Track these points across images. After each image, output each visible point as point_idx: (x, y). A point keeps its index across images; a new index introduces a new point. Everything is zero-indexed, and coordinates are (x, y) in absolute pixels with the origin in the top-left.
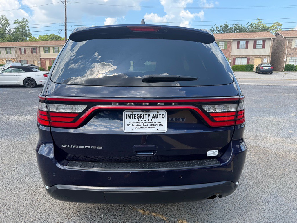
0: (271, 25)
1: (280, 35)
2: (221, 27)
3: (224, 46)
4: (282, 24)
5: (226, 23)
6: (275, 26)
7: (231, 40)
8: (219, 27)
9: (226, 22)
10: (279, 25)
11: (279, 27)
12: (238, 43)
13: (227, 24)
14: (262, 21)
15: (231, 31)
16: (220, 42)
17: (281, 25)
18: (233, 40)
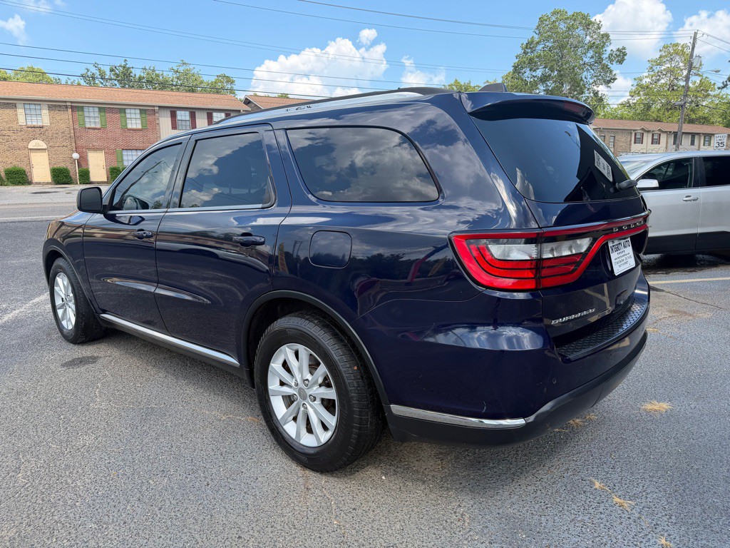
0: (213, 79)
1: (253, 105)
2: (112, 70)
3: (139, 121)
4: (234, 79)
5: (123, 64)
6: (221, 82)
7: (154, 106)
8: (108, 73)
9: (124, 59)
10: (227, 82)
11: (229, 87)
12: (173, 115)
13: (127, 66)
14: (191, 67)
15: (139, 83)
16: (128, 111)
17: (232, 82)
18: (160, 107)
